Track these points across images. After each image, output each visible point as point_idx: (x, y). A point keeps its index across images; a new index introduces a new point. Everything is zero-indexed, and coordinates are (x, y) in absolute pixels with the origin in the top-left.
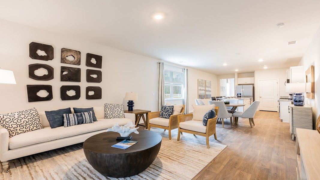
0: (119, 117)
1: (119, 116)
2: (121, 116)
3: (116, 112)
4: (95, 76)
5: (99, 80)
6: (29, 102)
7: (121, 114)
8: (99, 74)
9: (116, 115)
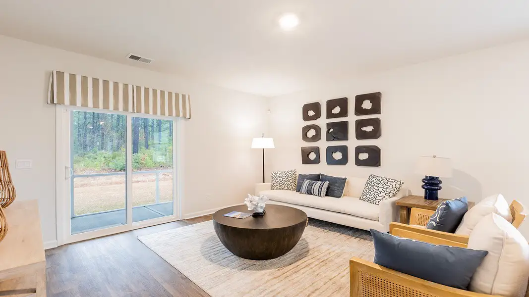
0: (375, 202)
1: (374, 199)
2: (377, 201)
3: (374, 192)
4: (369, 129)
5: (376, 134)
6: (303, 163)
7: (378, 198)
8: (376, 123)
9: (370, 197)
